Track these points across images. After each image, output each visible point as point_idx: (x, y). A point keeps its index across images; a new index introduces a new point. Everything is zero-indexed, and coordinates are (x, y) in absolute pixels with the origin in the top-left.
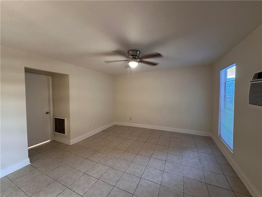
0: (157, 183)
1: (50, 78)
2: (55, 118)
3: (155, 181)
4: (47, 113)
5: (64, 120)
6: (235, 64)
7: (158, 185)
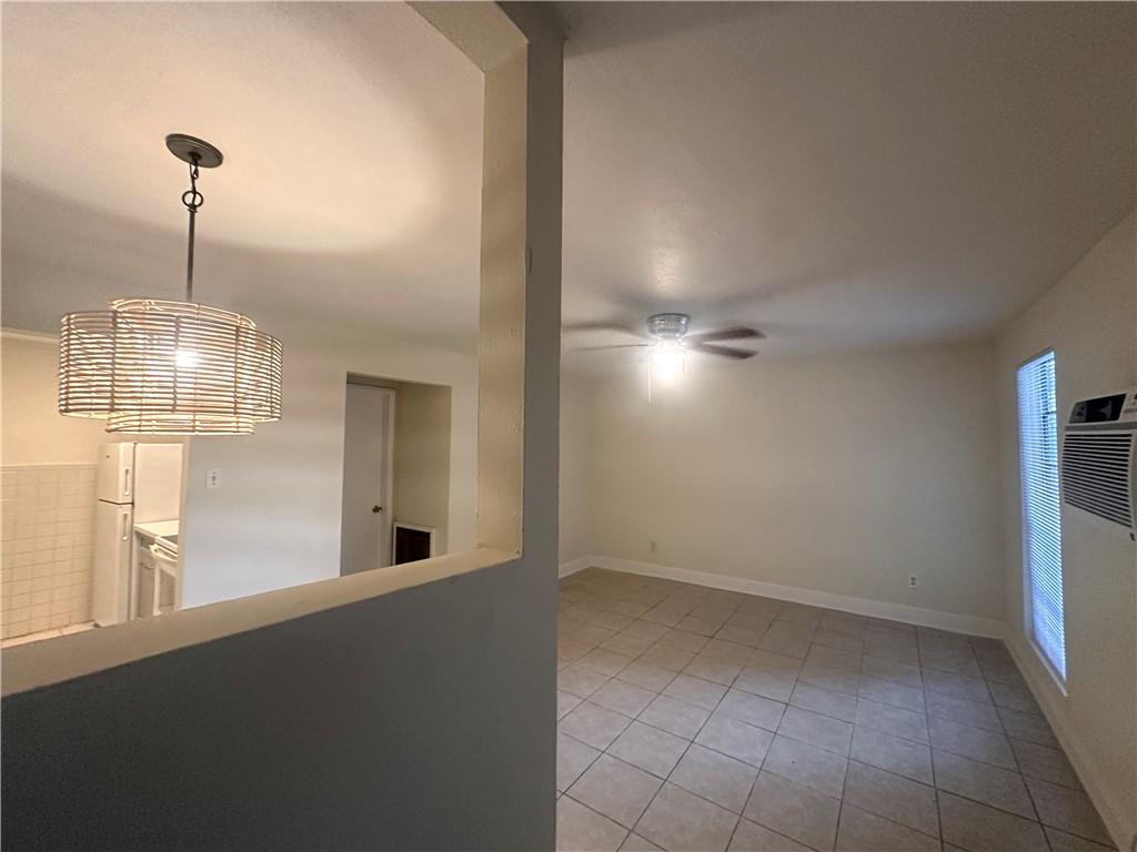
0: (747, 761)
1: (392, 395)
2: (398, 529)
3: (740, 756)
4: (376, 510)
5: (427, 536)
6: (1052, 355)
7: (752, 769)
